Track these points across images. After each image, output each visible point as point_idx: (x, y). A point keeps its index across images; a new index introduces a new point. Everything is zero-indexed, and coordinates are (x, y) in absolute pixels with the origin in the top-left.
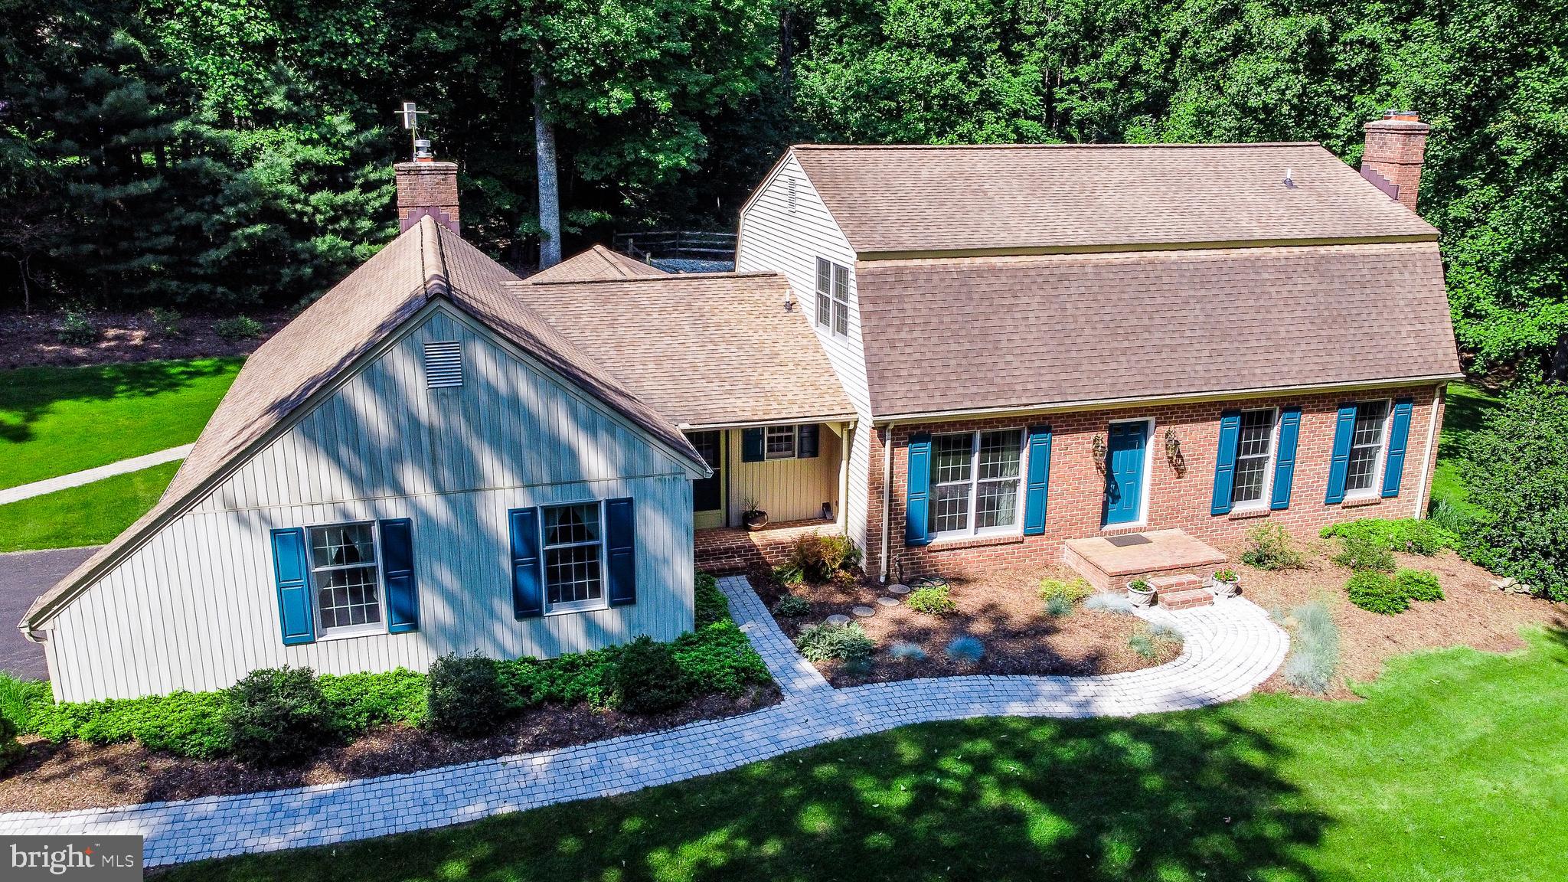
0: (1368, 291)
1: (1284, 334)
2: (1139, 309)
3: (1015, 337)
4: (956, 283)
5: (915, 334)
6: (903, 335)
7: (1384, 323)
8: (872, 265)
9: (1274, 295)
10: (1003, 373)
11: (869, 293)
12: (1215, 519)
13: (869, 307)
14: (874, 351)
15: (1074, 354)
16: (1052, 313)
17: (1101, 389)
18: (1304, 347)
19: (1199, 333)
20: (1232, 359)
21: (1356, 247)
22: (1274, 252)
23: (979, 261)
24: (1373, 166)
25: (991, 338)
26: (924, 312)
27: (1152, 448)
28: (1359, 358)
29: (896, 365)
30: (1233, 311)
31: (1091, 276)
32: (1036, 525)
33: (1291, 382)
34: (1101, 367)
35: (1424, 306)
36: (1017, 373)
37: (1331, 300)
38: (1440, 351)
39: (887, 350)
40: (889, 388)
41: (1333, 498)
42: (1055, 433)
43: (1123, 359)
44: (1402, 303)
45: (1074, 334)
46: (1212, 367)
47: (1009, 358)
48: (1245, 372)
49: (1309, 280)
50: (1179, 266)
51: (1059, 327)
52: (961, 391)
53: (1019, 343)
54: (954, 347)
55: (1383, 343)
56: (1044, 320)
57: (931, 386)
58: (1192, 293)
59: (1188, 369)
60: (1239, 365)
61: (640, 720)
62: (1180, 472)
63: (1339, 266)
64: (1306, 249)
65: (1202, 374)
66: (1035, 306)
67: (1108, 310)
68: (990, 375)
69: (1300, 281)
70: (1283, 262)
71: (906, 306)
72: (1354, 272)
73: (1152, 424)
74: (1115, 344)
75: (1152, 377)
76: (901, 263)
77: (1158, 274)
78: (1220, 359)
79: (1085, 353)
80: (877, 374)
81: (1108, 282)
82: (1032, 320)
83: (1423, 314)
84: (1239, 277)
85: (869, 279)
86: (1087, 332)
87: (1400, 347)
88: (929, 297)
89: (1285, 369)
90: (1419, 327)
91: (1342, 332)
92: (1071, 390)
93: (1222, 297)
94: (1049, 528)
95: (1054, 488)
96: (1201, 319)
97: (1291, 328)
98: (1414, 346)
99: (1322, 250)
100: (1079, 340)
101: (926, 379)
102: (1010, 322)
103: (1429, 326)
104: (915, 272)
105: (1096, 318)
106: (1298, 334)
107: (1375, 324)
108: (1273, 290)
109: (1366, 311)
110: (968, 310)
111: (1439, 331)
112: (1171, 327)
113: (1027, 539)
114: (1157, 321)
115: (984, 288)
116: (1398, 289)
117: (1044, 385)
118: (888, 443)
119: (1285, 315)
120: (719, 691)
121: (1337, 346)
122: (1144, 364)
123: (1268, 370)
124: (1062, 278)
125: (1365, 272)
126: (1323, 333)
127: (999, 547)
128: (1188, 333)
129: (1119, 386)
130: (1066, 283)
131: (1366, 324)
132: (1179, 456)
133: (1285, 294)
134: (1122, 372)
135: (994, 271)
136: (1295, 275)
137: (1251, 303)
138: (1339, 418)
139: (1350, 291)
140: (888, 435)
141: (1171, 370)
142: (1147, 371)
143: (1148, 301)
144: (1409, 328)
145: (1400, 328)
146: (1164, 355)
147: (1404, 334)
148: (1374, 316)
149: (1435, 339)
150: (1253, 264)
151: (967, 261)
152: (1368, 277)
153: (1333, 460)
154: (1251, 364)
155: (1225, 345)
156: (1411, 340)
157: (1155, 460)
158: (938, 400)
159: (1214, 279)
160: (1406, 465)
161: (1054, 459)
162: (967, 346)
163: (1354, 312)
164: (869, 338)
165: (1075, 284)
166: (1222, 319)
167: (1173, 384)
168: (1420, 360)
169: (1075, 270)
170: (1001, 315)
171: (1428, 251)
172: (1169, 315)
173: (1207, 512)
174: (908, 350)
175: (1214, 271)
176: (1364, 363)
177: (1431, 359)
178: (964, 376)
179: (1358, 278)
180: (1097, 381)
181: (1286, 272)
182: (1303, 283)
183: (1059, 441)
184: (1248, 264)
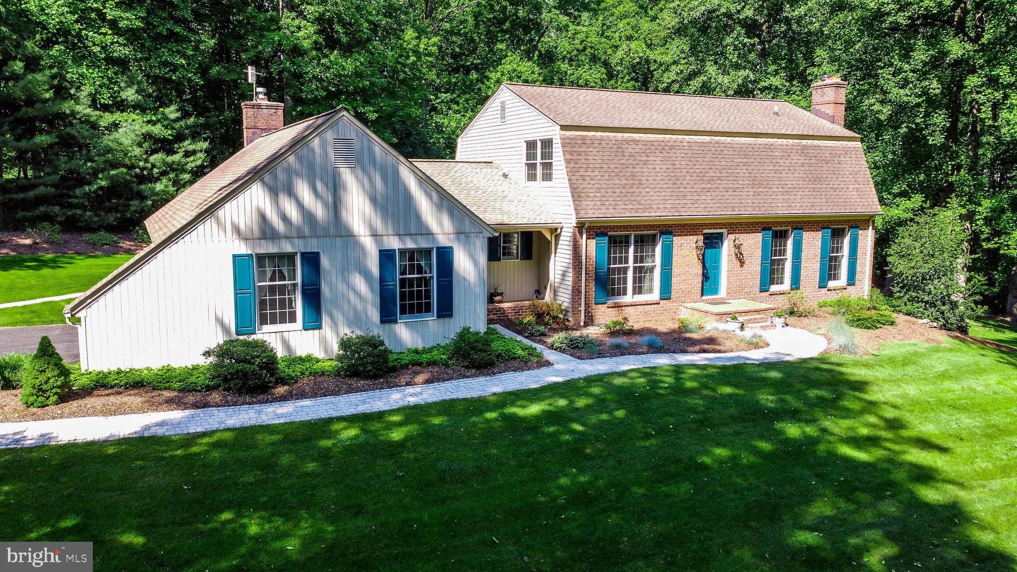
0: (829, 165)
1: (790, 186)
2: (714, 167)
3: (649, 178)
4: (615, 147)
5: (596, 173)
6: (589, 173)
7: (840, 183)
8: (568, 133)
9: (782, 164)
10: (645, 198)
11: (568, 149)
12: (762, 294)
13: (570, 157)
14: (574, 181)
15: (682, 190)
16: (668, 167)
17: (699, 210)
18: (801, 193)
19: (746, 182)
20: (766, 197)
21: (820, 142)
22: (780, 141)
23: (626, 135)
24: (818, 107)
25: (636, 178)
26: (599, 161)
27: (726, 248)
28: (830, 201)
29: (586, 190)
30: (763, 171)
31: (686, 148)
32: (666, 293)
33: (797, 212)
34: (697, 198)
35: (858, 175)
36: (653, 198)
37: (811, 168)
38: (870, 200)
39: (581, 182)
40: (584, 203)
41: (822, 285)
42: (675, 236)
43: (708, 194)
44: (847, 173)
45: (681, 179)
46: (755, 201)
47: (648, 190)
48: (773, 205)
49: (799, 158)
50: (731, 146)
51: (673, 174)
52: (623, 206)
53: (652, 182)
54: (617, 182)
55: (841, 193)
56: (664, 170)
57: (607, 203)
58: (740, 160)
59: (743, 201)
60: (770, 201)
61: (473, 371)
62: (742, 263)
63: (813, 151)
64: (796, 141)
65: (751, 205)
66: (659, 162)
67: (697, 166)
68: (638, 198)
69: (795, 157)
70: (785, 147)
71: (589, 157)
72: (821, 155)
73: (726, 234)
74: (703, 186)
75: (725, 205)
76: (584, 133)
77: (722, 149)
78: (759, 197)
79: (688, 190)
80: (577, 194)
81: (696, 152)
82: (658, 170)
83: (859, 180)
84: (763, 153)
85: (568, 141)
86: (688, 178)
87: (850, 196)
88: (601, 153)
89: (793, 205)
90: (858, 186)
91: (819, 186)
92: (683, 210)
93: (756, 164)
94: (674, 295)
95: (675, 271)
96: (747, 175)
97: (793, 183)
98: (856, 196)
99: (804, 142)
100: (684, 182)
101: (604, 199)
102: (646, 170)
103: (862, 186)
104: (592, 139)
105: (692, 171)
106: (797, 186)
107: (835, 183)
108: (782, 161)
109: (830, 176)
110: (623, 162)
111: (868, 189)
112: (731, 178)
113: (662, 302)
114: (724, 174)
115: (630, 150)
116: (844, 165)
117: (668, 206)
118: (584, 236)
119: (789, 175)
120: (515, 359)
121: (818, 193)
122: (720, 197)
123: (785, 205)
124: (672, 148)
125: (827, 155)
126: (810, 186)
127: (646, 306)
128: (741, 182)
129: (708, 209)
130: (674, 151)
131: (831, 183)
132: (741, 254)
133: (788, 164)
134: (709, 201)
135: (636, 141)
136: (792, 155)
137: (771, 168)
138: (823, 236)
139: (820, 165)
140: (584, 231)
141: (734, 201)
142: (722, 201)
143: (718, 163)
144: (853, 186)
145: (848, 186)
146: (730, 193)
147: (851, 189)
148: (834, 179)
149: (867, 193)
150: (770, 147)
151: (620, 135)
152: (829, 158)
153: (821, 261)
154: (775, 201)
155: (761, 190)
156: (854, 193)
157: (729, 255)
158: (611, 211)
159: (750, 153)
160: (858, 266)
161: (675, 252)
162: (625, 182)
163: (824, 176)
164: (570, 174)
165: (679, 151)
166: (757, 175)
167: (737, 209)
168: (861, 204)
169: (678, 144)
170: (641, 166)
171: (857, 146)
172: (730, 171)
173: (758, 289)
174: (592, 182)
175: (750, 149)
176: (833, 204)
177: (866, 204)
178: (625, 199)
179: (823, 158)
180: (696, 205)
181: (787, 152)
182: (797, 159)
183: (677, 241)
184: (767, 147)
